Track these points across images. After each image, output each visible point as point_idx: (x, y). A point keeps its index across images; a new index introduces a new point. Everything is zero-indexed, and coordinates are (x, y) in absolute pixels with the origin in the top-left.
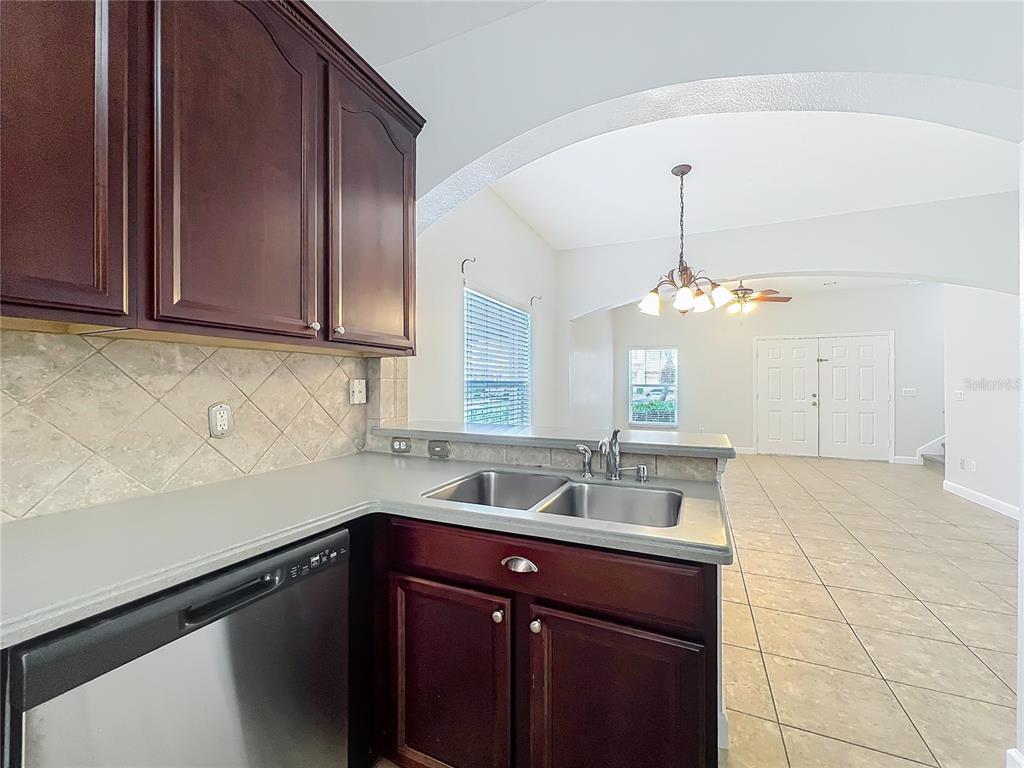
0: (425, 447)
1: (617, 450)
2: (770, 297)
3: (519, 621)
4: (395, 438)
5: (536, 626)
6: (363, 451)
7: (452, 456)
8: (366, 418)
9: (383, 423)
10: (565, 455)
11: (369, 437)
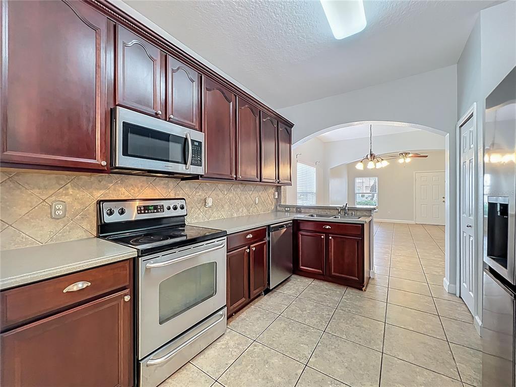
0: (295, 209)
1: (347, 208)
2: (417, 156)
3: (327, 237)
4: (286, 207)
5: (330, 238)
6: (277, 211)
7: (302, 212)
8: (277, 202)
9: (282, 204)
10: (334, 211)
11: (278, 207)
